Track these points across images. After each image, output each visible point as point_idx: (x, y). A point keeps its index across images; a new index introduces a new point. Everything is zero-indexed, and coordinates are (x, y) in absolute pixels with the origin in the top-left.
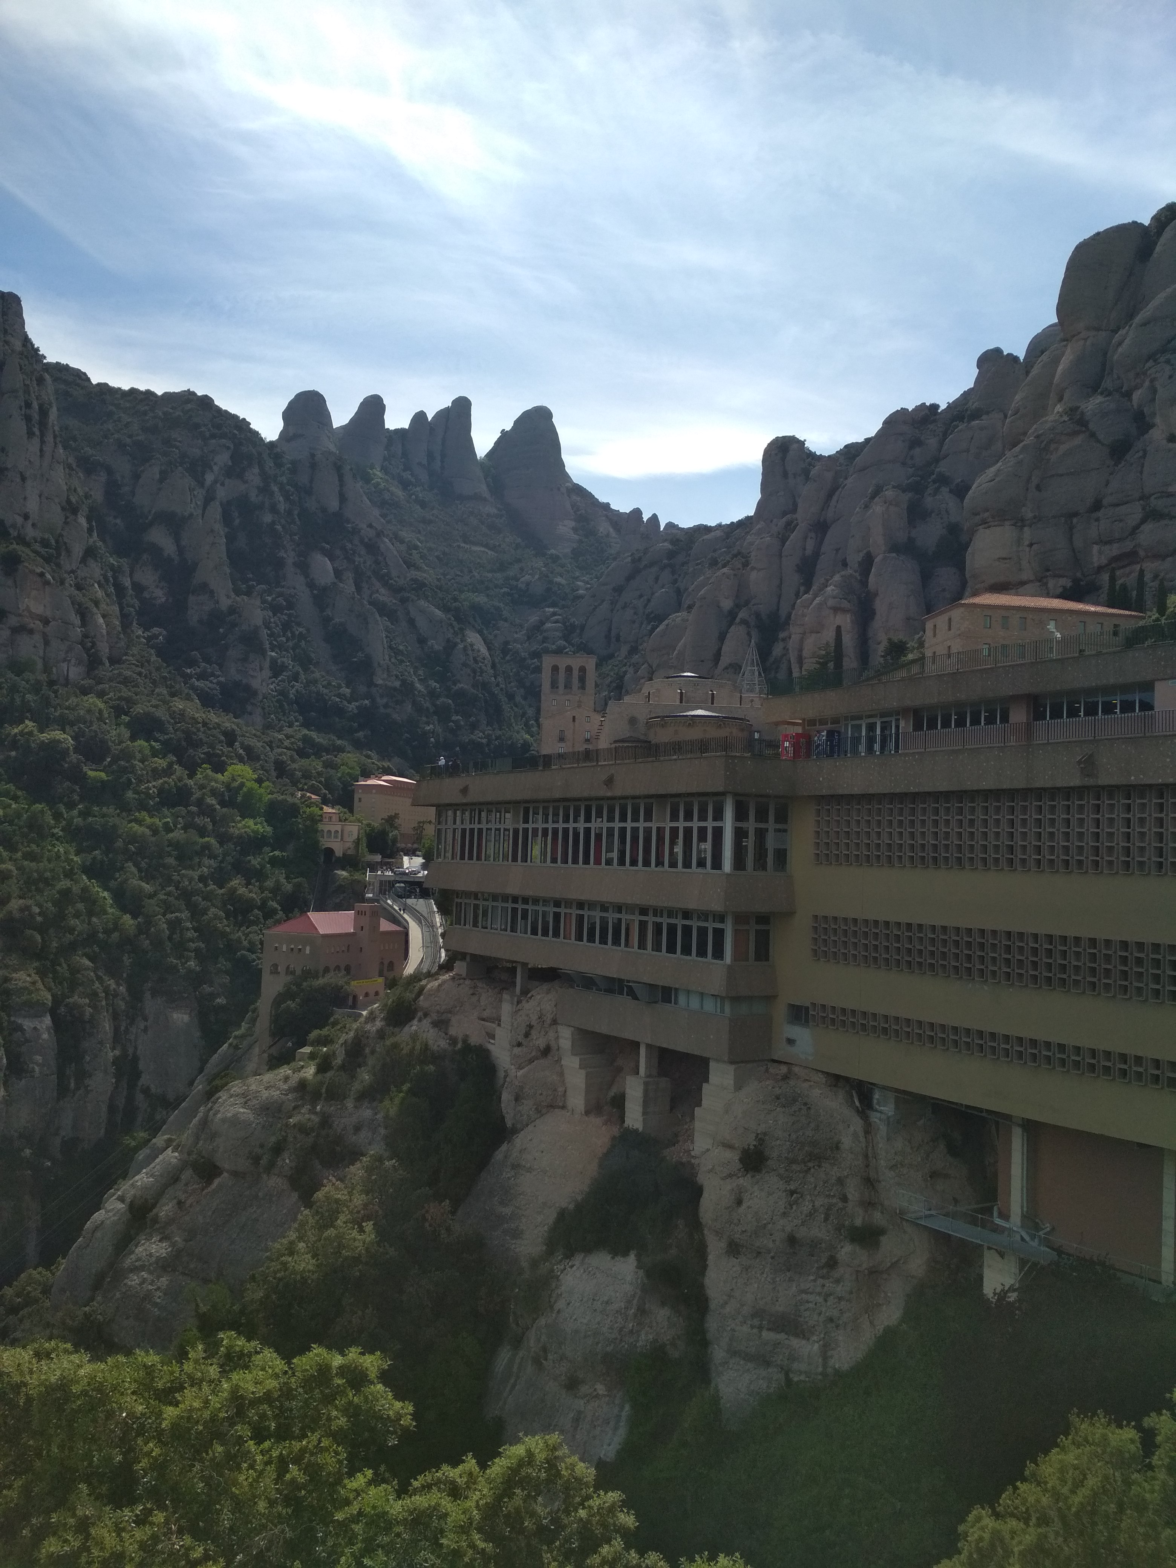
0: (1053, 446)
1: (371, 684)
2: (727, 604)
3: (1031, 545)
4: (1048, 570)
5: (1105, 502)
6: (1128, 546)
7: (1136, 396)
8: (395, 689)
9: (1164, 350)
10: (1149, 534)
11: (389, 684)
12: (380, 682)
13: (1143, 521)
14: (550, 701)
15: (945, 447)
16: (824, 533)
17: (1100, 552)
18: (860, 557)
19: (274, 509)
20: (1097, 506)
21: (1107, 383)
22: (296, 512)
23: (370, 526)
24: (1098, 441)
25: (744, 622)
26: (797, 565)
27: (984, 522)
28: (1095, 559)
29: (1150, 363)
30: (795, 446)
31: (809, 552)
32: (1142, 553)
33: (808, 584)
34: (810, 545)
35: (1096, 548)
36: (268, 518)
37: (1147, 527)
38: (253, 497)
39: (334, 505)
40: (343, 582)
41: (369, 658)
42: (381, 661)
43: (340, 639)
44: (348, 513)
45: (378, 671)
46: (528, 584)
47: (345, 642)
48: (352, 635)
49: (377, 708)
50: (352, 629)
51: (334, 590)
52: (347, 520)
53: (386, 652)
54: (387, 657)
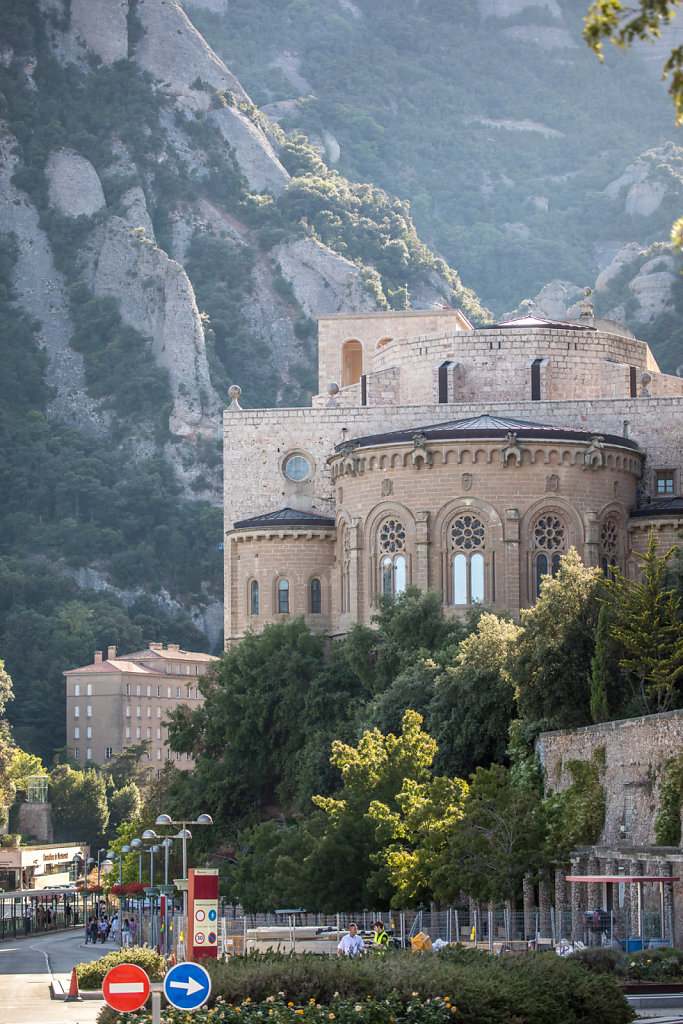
39: (114, 46)
40: (123, 213)
41: (165, 377)
42: (190, 381)
43: (105, 339)
44: (148, 63)
45: (180, 405)
46: (624, 192)
47: (113, 345)
48: (131, 330)
49: (177, 491)
50: (129, 318)
51: (99, 230)
52: (148, 78)
53: (203, 360)
54: (205, 372)
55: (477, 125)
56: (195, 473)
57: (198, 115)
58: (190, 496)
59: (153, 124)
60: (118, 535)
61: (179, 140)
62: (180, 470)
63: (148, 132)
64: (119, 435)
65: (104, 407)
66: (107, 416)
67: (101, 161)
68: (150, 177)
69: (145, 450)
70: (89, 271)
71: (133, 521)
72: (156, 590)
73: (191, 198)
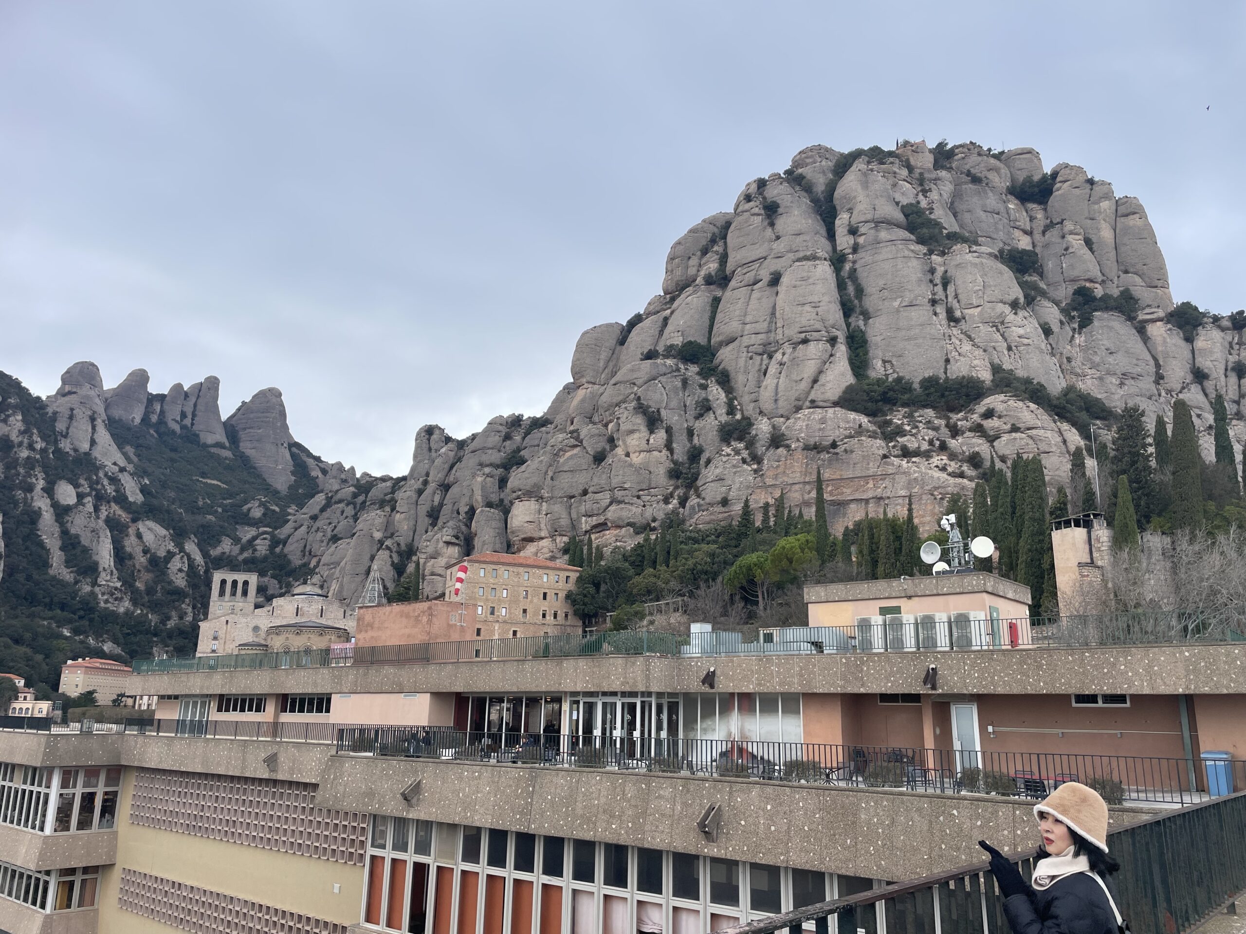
0: (561, 453)
1: (95, 584)
2: (378, 535)
3: (546, 514)
4: (556, 531)
5: (590, 491)
6: (602, 519)
7: (610, 426)
8: (116, 589)
9: (624, 401)
10: (613, 513)
11: (112, 584)
12: (104, 583)
13: (611, 503)
14: (217, 605)
15: (525, 442)
16: (447, 491)
17: (586, 522)
18: (466, 509)
19: (31, 447)
20: (585, 492)
21: (596, 418)
22: (51, 451)
23: (115, 464)
24: (587, 453)
25: (388, 548)
26: (428, 512)
27: (518, 498)
28: (583, 526)
29: (617, 408)
30: (437, 432)
31: (436, 503)
32: (609, 524)
33: (434, 524)
34: (437, 499)
35: (584, 518)
36: (24, 453)
37: (612, 508)
38: (14, 437)
39: (85, 446)
40: (84, 505)
41: (96, 564)
42: (106, 566)
43: (74, 548)
44: (96, 453)
45: (103, 574)
46: (249, 510)
47: (78, 551)
48: (84, 546)
49: (98, 603)
50: (85, 541)
51: (74, 510)
52: (96, 458)
53: (112, 559)
54: (112, 564)
55: (198, 480)
56: (105, 597)
57: (113, 474)
58: (102, 605)
59: (97, 475)
60: (76, 617)
61: (106, 482)
62: (100, 596)
63: (95, 478)
64: (76, 582)
65: (71, 572)
66: (72, 575)
67: (76, 486)
68: (94, 493)
69: (87, 589)
70: (69, 525)
71: (82, 613)
72: (87, 637)
73: (109, 502)
